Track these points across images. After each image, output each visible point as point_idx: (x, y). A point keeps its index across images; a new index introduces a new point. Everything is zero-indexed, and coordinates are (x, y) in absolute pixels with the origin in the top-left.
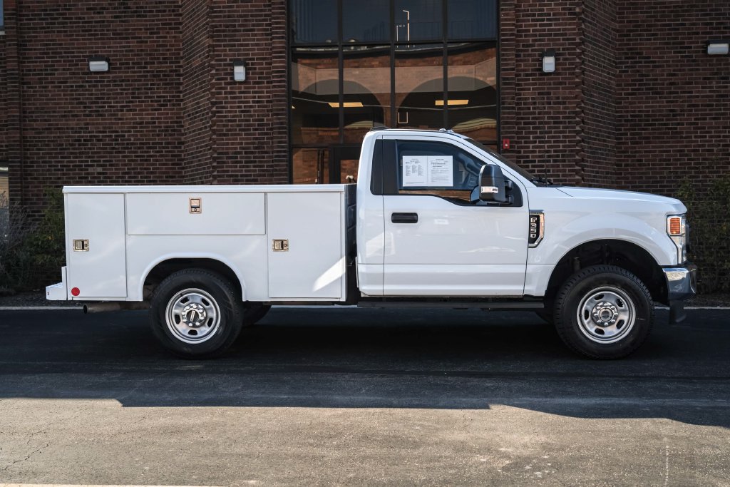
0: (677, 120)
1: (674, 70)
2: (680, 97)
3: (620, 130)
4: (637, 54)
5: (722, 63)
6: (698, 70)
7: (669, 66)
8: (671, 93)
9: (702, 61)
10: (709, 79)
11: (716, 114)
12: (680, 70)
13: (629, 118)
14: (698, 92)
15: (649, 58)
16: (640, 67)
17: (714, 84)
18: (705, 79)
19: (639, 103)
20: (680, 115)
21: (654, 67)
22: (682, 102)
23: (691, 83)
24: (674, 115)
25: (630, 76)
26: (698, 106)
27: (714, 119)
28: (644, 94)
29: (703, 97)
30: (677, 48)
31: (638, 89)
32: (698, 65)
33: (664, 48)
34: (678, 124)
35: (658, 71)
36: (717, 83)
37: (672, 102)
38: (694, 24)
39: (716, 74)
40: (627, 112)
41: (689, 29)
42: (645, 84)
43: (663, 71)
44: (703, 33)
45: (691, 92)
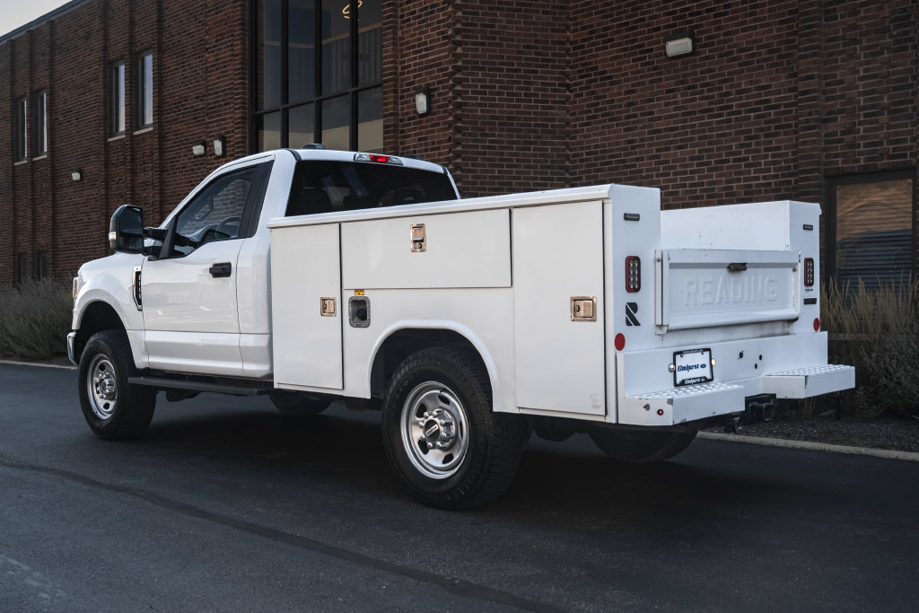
0: (636, 153)
1: (633, 85)
2: (640, 122)
3: (575, 173)
4: (592, 69)
5: (689, 65)
6: (660, 80)
7: (627, 80)
8: (628, 117)
9: (665, 67)
10: (672, 91)
11: (682, 140)
12: (639, 84)
13: (585, 157)
14: (660, 111)
15: (605, 72)
16: (595, 86)
17: (679, 98)
18: (668, 91)
19: (595, 135)
20: (639, 146)
21: (611, 84)
22: (641, 128)
23: (652, 100)
24: (633, 148)
25: (585, 100)
26: (660, 131)
27: (680, 147)
28: (600, 122)
29: (666, 117)
30: (636, 53)
31: (594, 117)
32: (661, 73)
33: (621, 57)
34: (637, 159)
35: (615, 89)
36: (683, 95)
37: (630, 129)
38: (654, 17)
39: (682, 82)
40: (582, 149)
41: (649, 25)
42: (601, 109)
43: (620, 88)
44: (665, 27)
45: (652, 113)
